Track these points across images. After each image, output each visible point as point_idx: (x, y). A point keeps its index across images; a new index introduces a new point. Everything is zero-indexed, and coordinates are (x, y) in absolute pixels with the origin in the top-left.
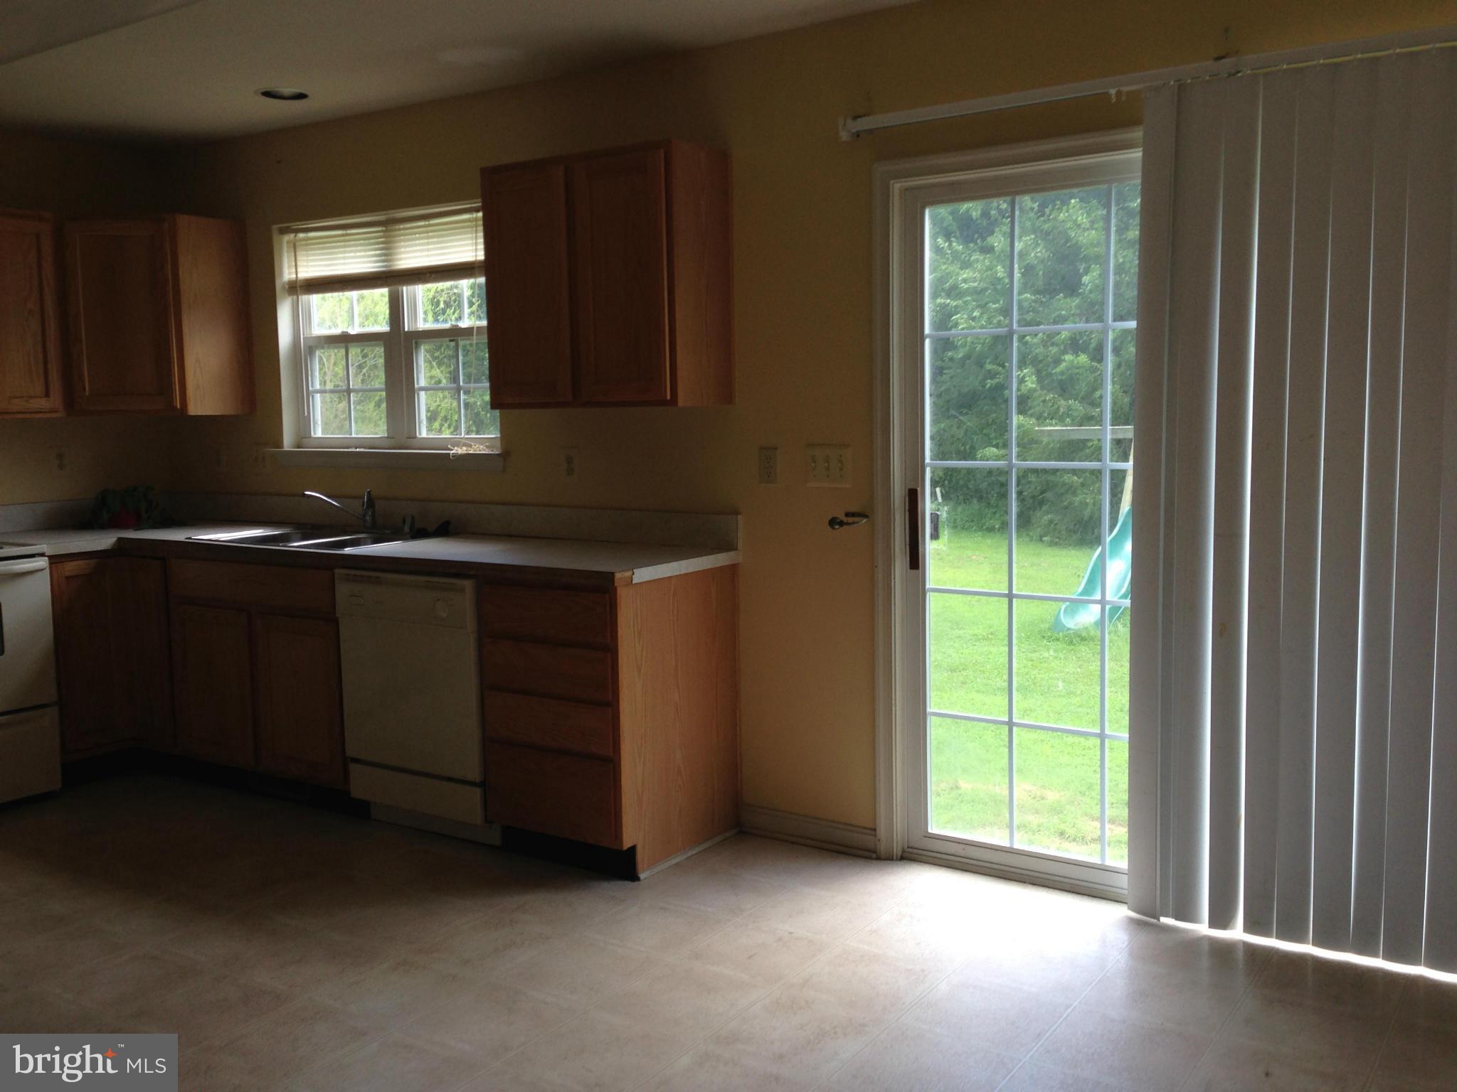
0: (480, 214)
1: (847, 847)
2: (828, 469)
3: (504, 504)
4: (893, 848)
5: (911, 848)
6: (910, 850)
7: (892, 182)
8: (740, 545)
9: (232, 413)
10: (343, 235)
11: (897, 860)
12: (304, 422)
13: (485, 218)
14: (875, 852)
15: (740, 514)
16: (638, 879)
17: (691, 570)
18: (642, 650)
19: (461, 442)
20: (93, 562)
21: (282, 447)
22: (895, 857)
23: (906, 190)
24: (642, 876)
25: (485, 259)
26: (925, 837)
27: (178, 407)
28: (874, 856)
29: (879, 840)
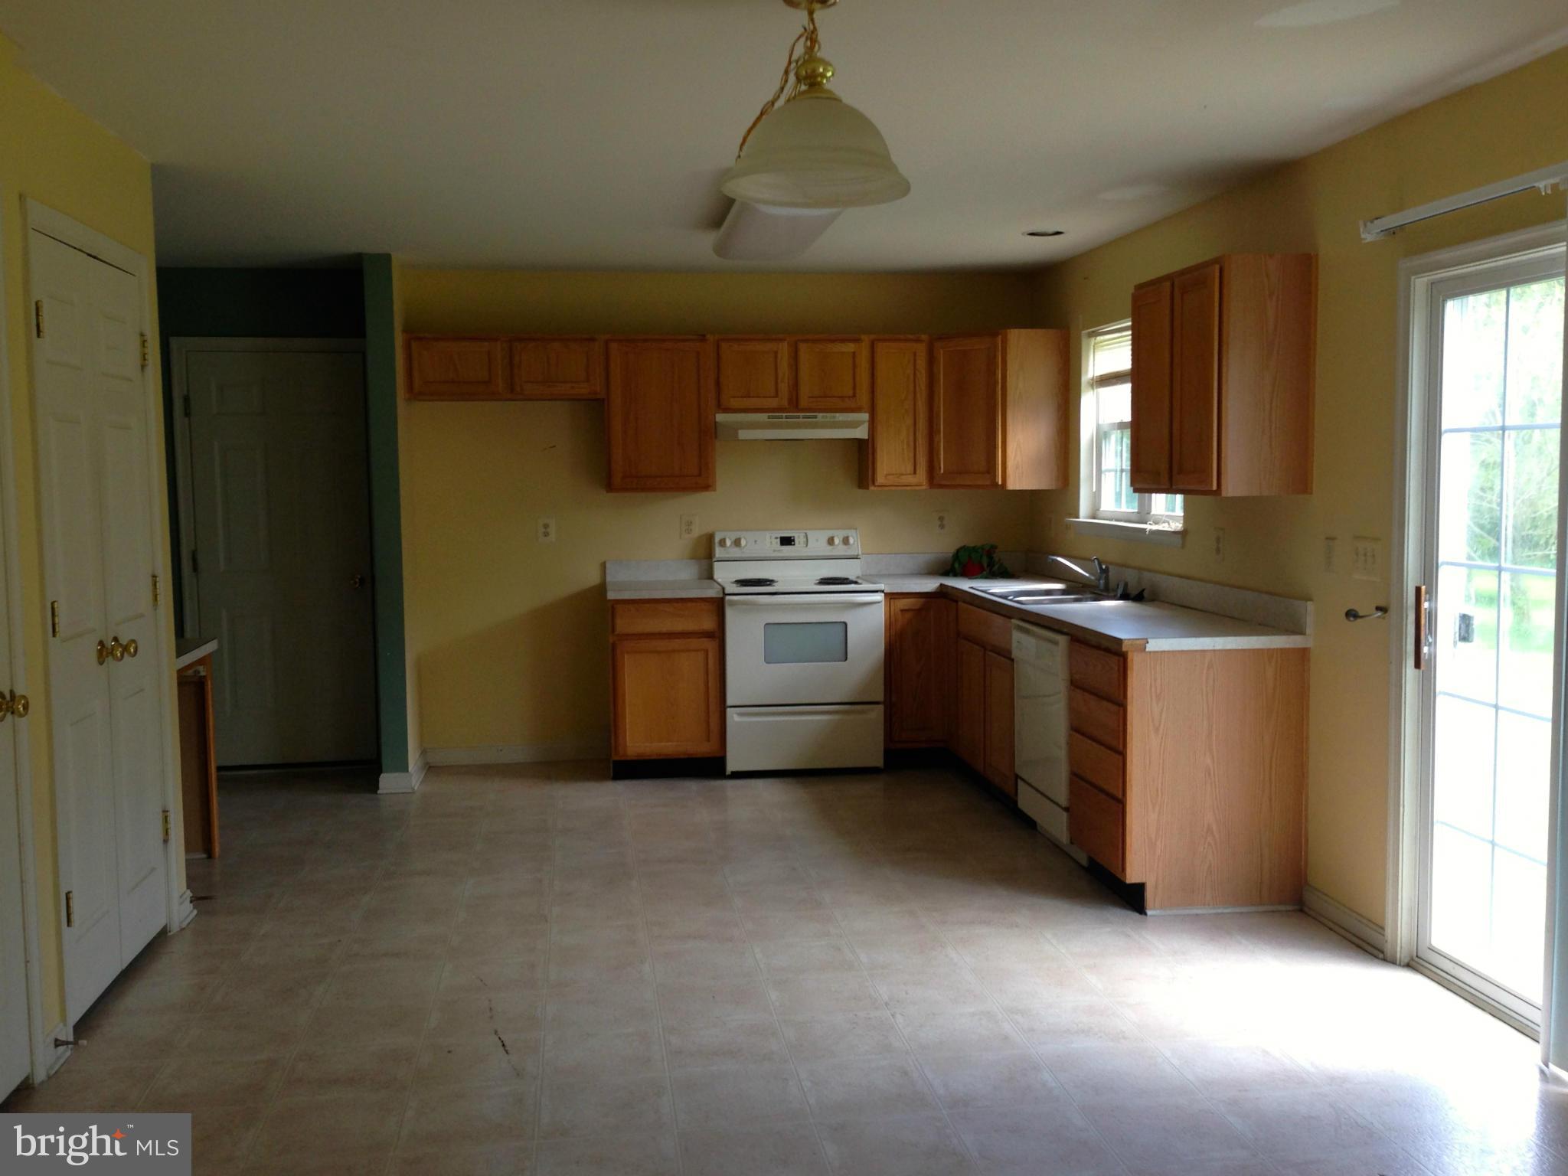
0: (1130, 332)
1: (1364, 941)
2: (1366, 561)
3: (1181, 577)
4: (1396, 952)
5: (1420, 958)
6: (1419, 960)
7: (1413, 278)
8: (1308, 631)
9: (1054, 488)
10: (1119, 338)
11: (1400, 965)
12: (1096, 497)
13: (1132, 335)
14: (1383, 952)
15: (1311, 600)
16: (1146, 914)
17: (1229, 647)
18: (1161, 713)
19: (1161, 519)
20: (923, 600)
21: (1078, 518)
22: (1398, 962)
23: (1432, 284)
24: (1149, 912)
25: (1132, 369)
26: (1429, 949)
27: (1000, 483)
28: (1381, 956)
29: (1386, 941)
